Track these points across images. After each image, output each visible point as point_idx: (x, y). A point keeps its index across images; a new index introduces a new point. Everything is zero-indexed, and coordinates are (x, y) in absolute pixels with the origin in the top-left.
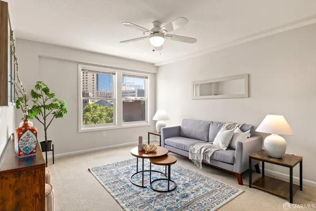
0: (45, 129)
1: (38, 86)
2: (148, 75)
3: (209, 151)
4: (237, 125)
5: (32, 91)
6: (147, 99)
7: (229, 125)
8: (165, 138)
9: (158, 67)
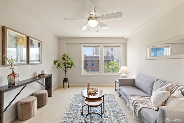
0: (66, 73)
1: (64, 55)
2: (121, 45)
3: (138, 105)
4: (181, 87)
5: (63, 57)
6: (120, 60)
7: (171, 86)
8: (120, 86)
9: (127, 39)
